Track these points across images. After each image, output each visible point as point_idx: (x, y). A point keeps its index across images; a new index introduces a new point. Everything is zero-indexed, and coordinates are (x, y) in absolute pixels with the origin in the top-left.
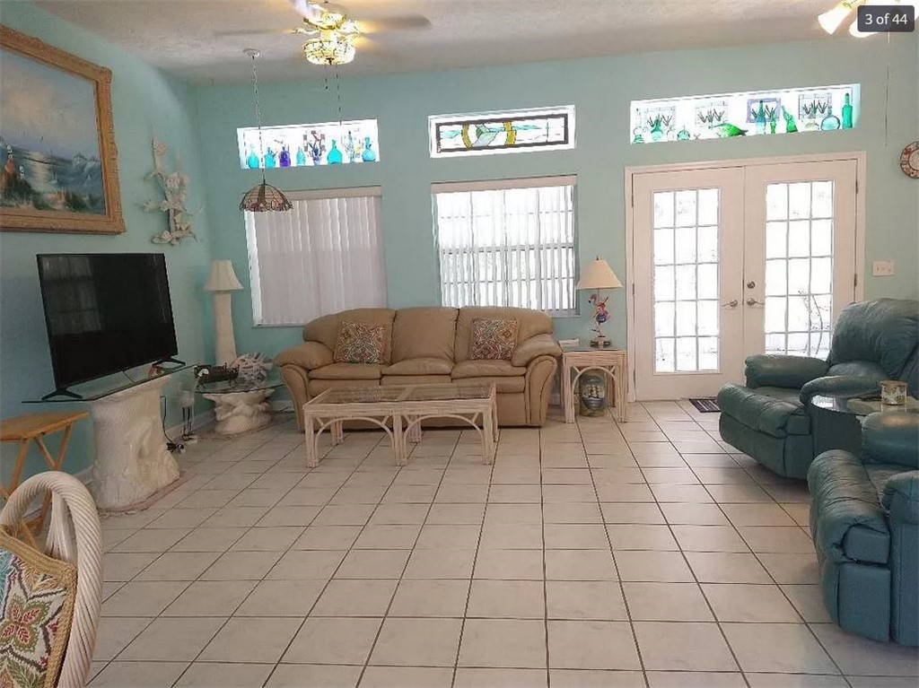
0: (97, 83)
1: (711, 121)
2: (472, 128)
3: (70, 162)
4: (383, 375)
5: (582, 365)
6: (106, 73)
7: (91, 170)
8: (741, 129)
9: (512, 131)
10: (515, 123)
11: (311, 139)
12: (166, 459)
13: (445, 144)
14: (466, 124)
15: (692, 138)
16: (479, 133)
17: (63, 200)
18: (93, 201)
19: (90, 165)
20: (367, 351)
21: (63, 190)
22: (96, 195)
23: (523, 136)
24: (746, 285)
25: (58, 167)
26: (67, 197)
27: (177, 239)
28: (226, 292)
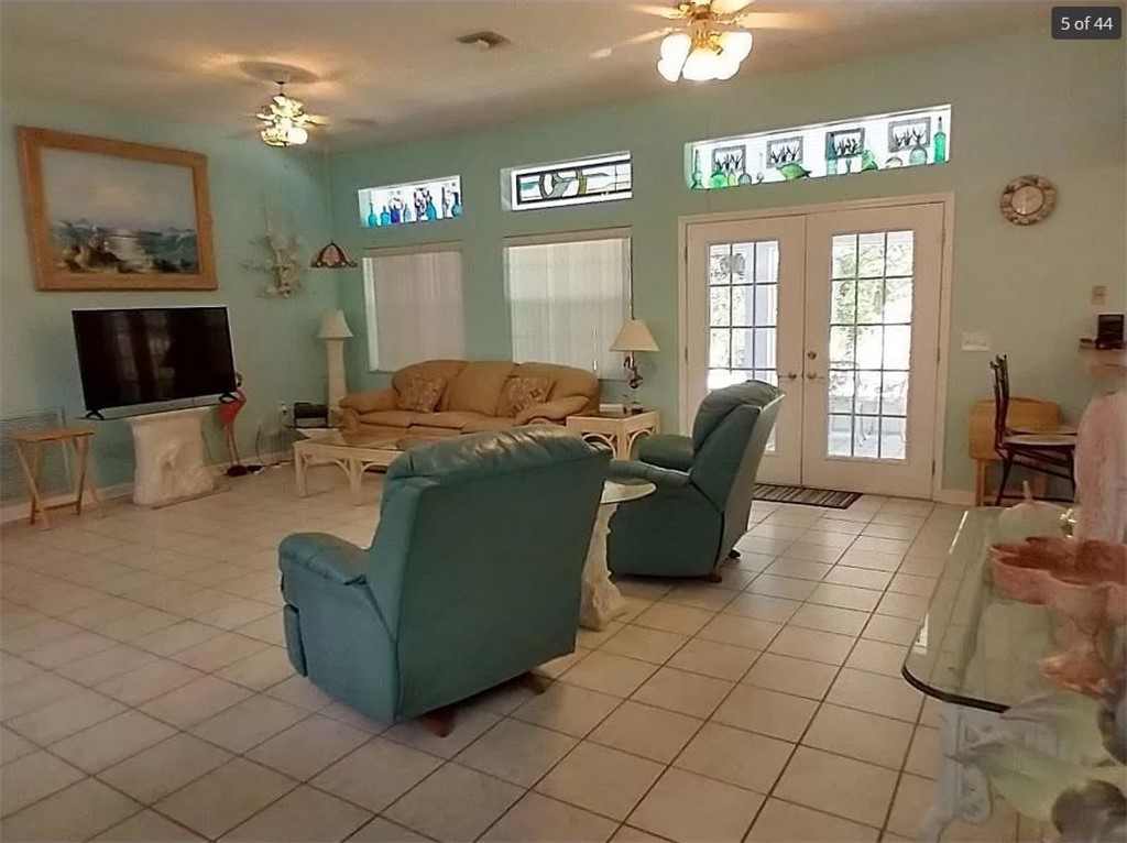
0: (194, 168)
1: (784, 159)
2: (548, 178)
3: (159, 235)
4: (412, 425)
5: (584, 431)
6: (202, 158)
7: (183, 240)
8: (807, 170)
9: (583, 181)
10: (585, 172)
11: (419, 195)
12: (199, 474)
13: (525, 194)
14: (542, 174)
15: (755, 181)
16: (554, 183)
17: (151, 264)
18: (186, 265)
19: (182, 235)
20: (421, 401)
21: (151, 257)
22: (189, 259)
23: (592, 184)
24: (806, 353)
25: (147, 241)
26: (155, 262)
27: (288, 292)
28: (339, 339)
